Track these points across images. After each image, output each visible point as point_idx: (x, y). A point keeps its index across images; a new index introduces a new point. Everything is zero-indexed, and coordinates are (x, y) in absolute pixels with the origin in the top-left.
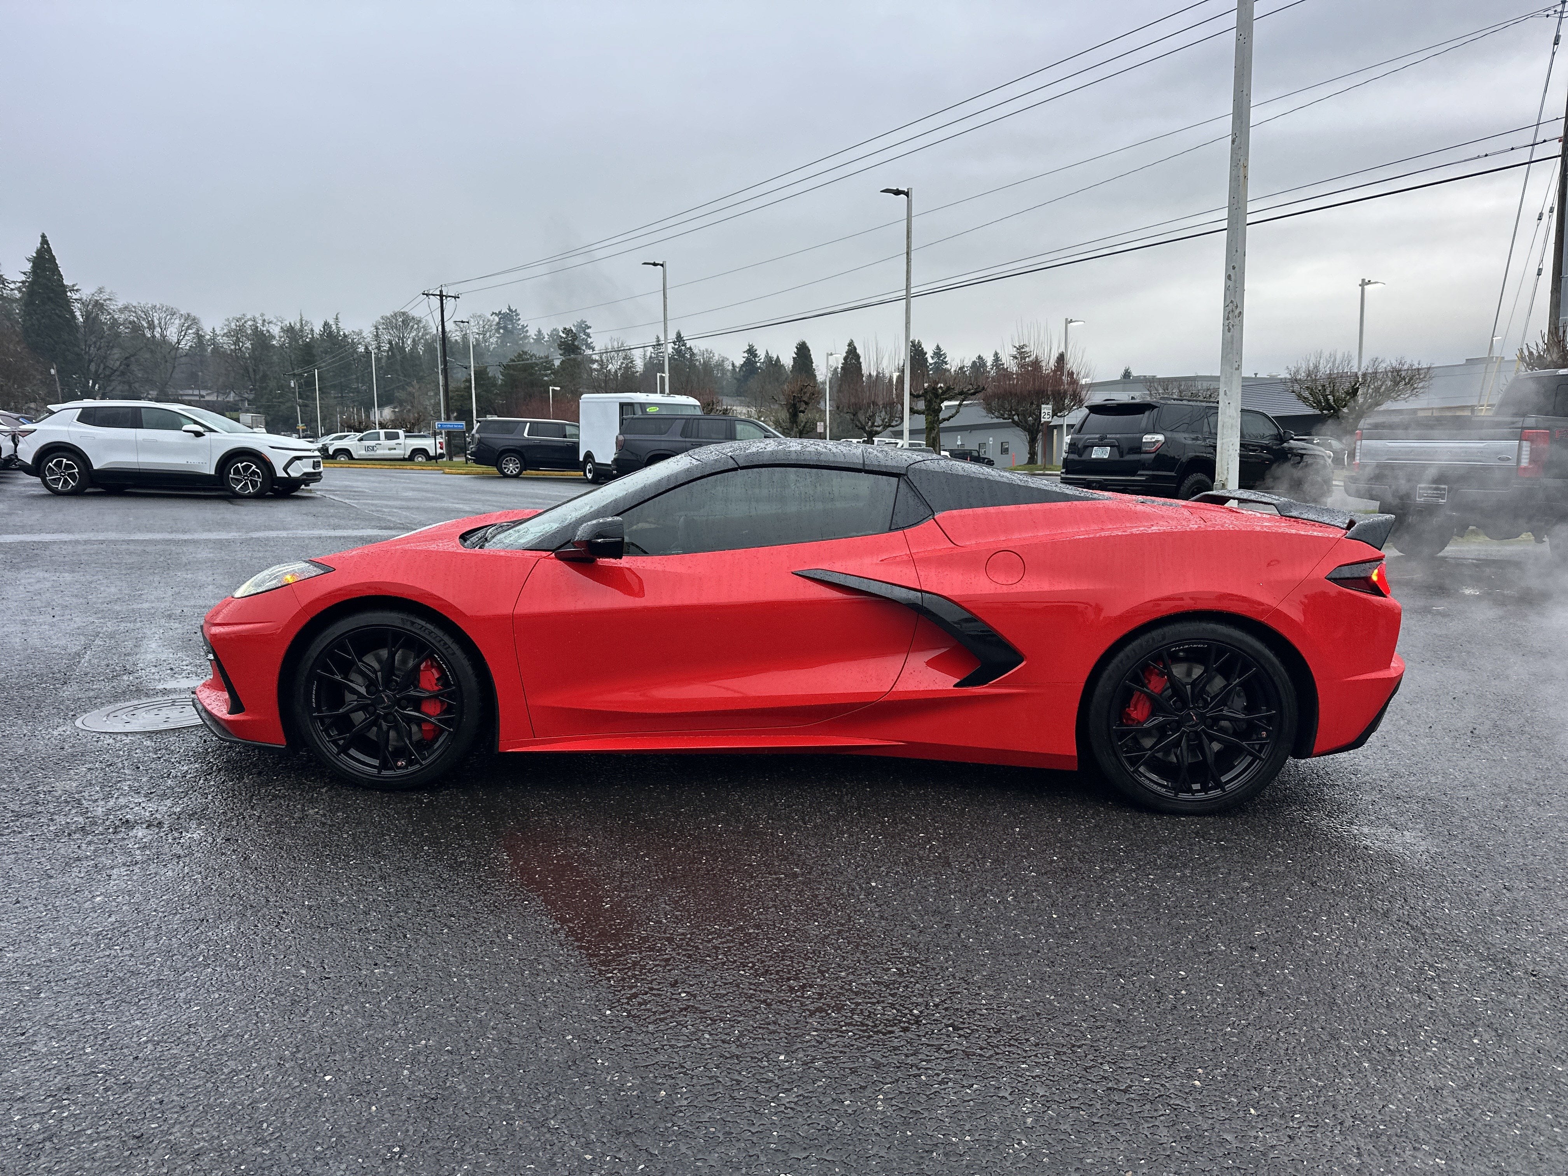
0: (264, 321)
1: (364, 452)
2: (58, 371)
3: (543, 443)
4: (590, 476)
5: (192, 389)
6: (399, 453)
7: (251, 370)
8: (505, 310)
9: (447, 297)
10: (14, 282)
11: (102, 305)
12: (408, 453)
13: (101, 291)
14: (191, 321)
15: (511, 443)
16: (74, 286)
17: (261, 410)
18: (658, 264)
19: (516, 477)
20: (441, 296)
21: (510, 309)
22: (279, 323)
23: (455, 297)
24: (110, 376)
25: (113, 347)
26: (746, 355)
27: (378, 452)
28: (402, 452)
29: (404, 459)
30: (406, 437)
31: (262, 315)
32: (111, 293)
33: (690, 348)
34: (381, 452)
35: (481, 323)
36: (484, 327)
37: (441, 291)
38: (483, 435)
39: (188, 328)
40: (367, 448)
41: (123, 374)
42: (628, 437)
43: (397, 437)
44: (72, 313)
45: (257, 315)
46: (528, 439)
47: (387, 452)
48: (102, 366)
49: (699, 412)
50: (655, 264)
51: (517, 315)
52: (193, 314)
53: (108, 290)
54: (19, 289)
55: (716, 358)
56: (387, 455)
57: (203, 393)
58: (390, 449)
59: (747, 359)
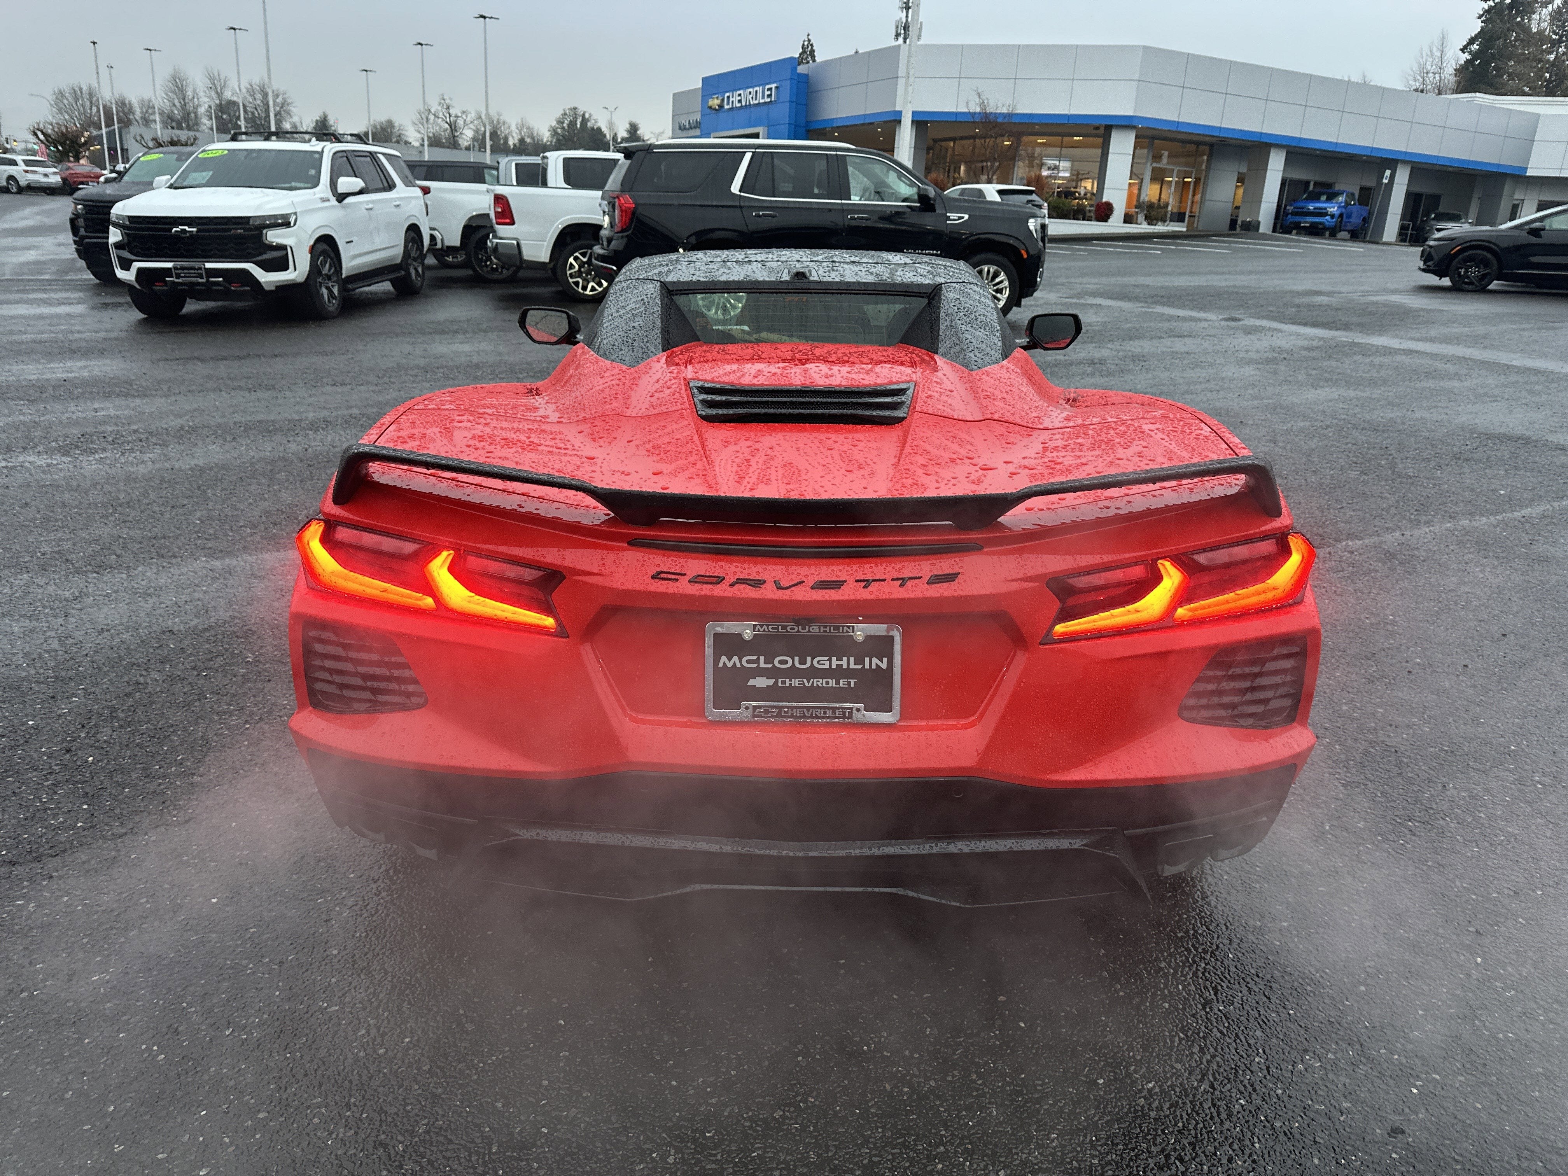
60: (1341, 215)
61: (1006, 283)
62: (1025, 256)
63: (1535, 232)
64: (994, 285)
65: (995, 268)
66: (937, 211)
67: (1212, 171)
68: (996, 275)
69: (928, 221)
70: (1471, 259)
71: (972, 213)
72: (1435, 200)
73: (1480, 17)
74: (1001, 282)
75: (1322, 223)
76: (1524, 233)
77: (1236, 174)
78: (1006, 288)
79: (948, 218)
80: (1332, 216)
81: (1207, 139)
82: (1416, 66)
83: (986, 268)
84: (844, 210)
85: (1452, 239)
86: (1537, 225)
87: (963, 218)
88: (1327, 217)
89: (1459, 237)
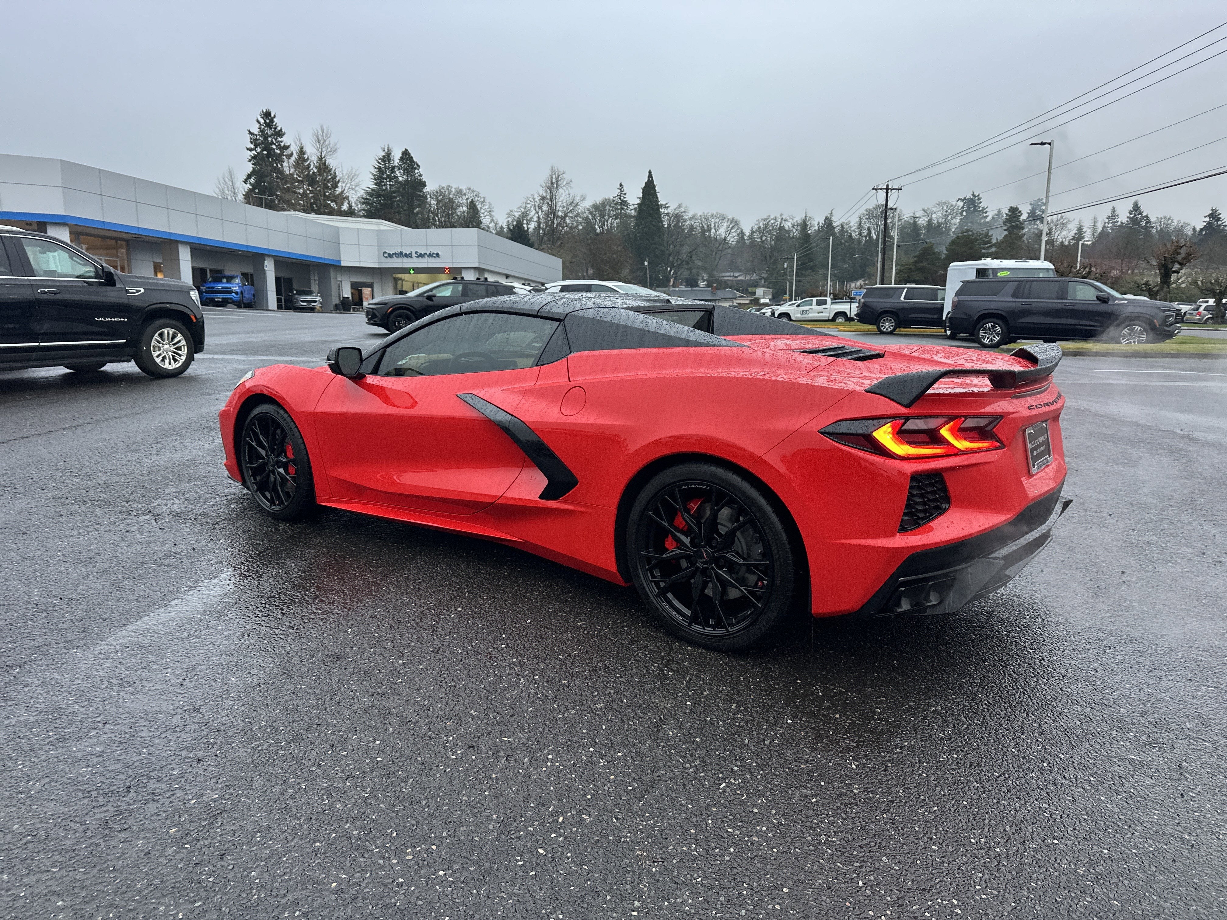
0: (782, 219)
1: (799, 315)
2: (649, 263)
3: (916, 306)
4: (949, 333)
5: (729, 272)
6: (826, 315)
7: (768, 256)
8: (969, 196)
9: (891, 190)
10: (633, 205)
11: (680, 216)
12: (832, 315)
13: (680, 206)
14: (735, 223)
15: (888, 305)
16: (666, 204)
17: (770, 285)
18: (1045, 144)
19: (891, 333)
20: (887, 189)
21: (973, 195)
22: (791, 220)
23: (898, 189)
24: (680, 265)
25: (683, 245)
26: (1207, 219)
27: (810, 315)
28: (827, 315)
29: (828, 320)
30: (832, 303)
31: (781, 215)
32: (686, 207)
33: (1147, 217)
34: (812, 315)
35: (945, 208)
36: (946, 212)
37: (887, 186)
38: (868, 300)
39: (732, 228)
40: (802, 312)
41: (687, 263)
42: (962, 298)
43: (824, 303)
44: (662, 222)
45: (778, 216)
46: (904, 302)
47: (817, 315)
48: (676, 258)
49: (1051, 275)
50: (1043, 144)
51: (979, 199)
52: (736, 218)
53: (684, 206)
54: (635, 209)
55: (1175, 223)
56: (818, 317)
57: (736, 274)
58: (819, 313)
59: (1209, 223)
60: (242, 293)
61: (183, 342)
62: (194, 320)
63: (430, 298)
64: (174, 345)
65: (173, 330)
66: (118, 285)
67: (132, 261)
68: (174, 337)
69: (110, 295)
70: (400, 315)
71: (147, 287)
72: (289, 281)
73: (250, 161)
74: (179, 341)
75: (230, 299)
76: (424, 299)
77: (152, 264)
78: (184, 346)
79: (127, 291)
80: (237, 293)
81: (125, 236)
82: (218, 190)
83: (165, 331)
84: (33, 286)
85: (386, 304)
86: (430, 294)
87: (140, 291)
88: (233, 294)
89: (390, 302)
